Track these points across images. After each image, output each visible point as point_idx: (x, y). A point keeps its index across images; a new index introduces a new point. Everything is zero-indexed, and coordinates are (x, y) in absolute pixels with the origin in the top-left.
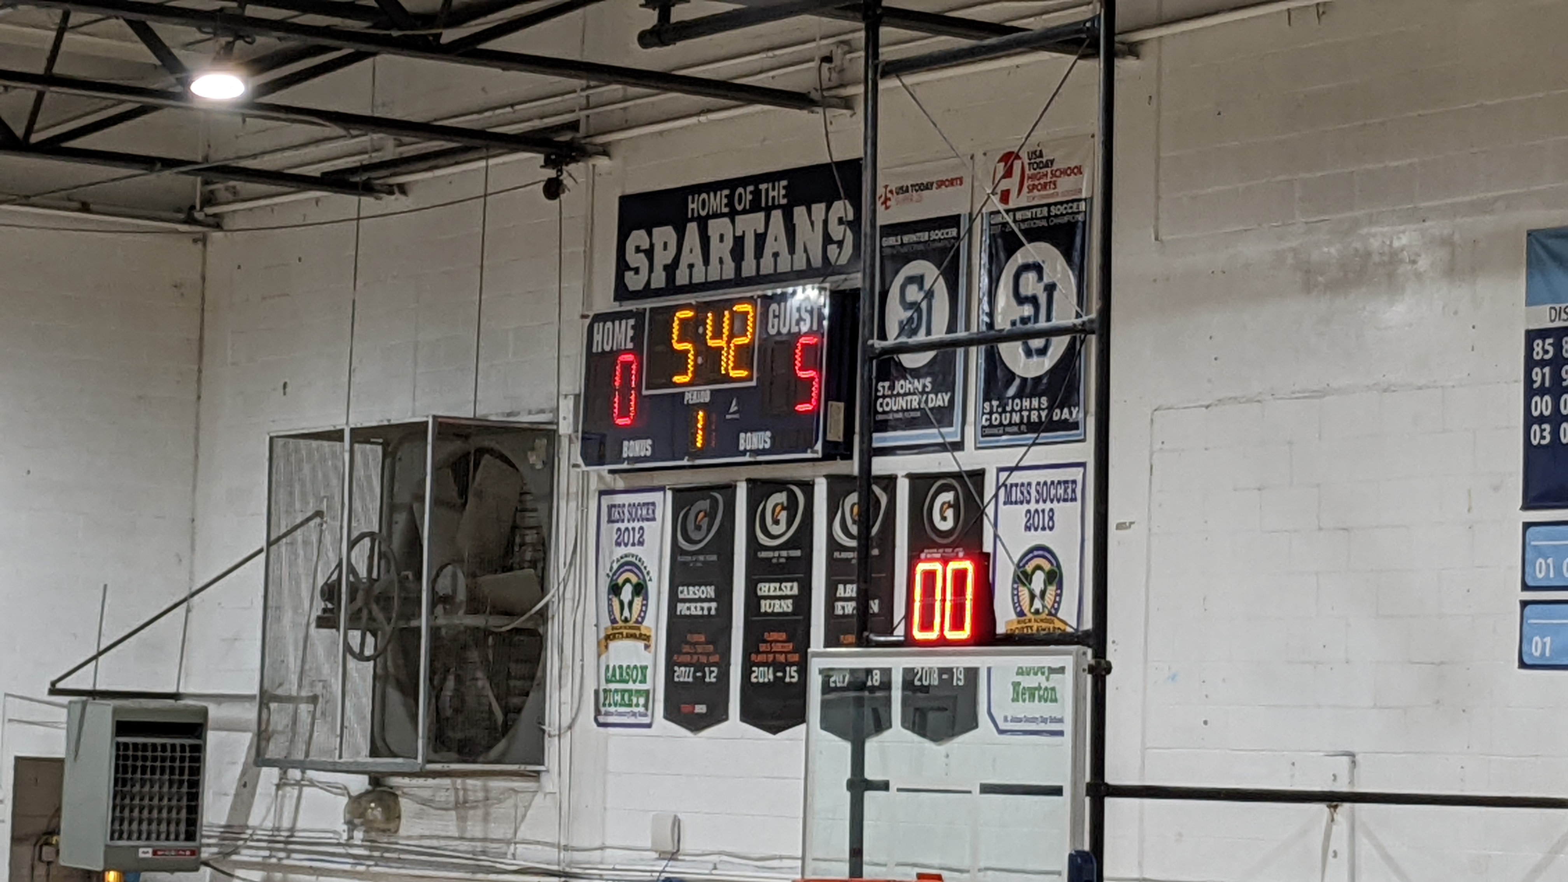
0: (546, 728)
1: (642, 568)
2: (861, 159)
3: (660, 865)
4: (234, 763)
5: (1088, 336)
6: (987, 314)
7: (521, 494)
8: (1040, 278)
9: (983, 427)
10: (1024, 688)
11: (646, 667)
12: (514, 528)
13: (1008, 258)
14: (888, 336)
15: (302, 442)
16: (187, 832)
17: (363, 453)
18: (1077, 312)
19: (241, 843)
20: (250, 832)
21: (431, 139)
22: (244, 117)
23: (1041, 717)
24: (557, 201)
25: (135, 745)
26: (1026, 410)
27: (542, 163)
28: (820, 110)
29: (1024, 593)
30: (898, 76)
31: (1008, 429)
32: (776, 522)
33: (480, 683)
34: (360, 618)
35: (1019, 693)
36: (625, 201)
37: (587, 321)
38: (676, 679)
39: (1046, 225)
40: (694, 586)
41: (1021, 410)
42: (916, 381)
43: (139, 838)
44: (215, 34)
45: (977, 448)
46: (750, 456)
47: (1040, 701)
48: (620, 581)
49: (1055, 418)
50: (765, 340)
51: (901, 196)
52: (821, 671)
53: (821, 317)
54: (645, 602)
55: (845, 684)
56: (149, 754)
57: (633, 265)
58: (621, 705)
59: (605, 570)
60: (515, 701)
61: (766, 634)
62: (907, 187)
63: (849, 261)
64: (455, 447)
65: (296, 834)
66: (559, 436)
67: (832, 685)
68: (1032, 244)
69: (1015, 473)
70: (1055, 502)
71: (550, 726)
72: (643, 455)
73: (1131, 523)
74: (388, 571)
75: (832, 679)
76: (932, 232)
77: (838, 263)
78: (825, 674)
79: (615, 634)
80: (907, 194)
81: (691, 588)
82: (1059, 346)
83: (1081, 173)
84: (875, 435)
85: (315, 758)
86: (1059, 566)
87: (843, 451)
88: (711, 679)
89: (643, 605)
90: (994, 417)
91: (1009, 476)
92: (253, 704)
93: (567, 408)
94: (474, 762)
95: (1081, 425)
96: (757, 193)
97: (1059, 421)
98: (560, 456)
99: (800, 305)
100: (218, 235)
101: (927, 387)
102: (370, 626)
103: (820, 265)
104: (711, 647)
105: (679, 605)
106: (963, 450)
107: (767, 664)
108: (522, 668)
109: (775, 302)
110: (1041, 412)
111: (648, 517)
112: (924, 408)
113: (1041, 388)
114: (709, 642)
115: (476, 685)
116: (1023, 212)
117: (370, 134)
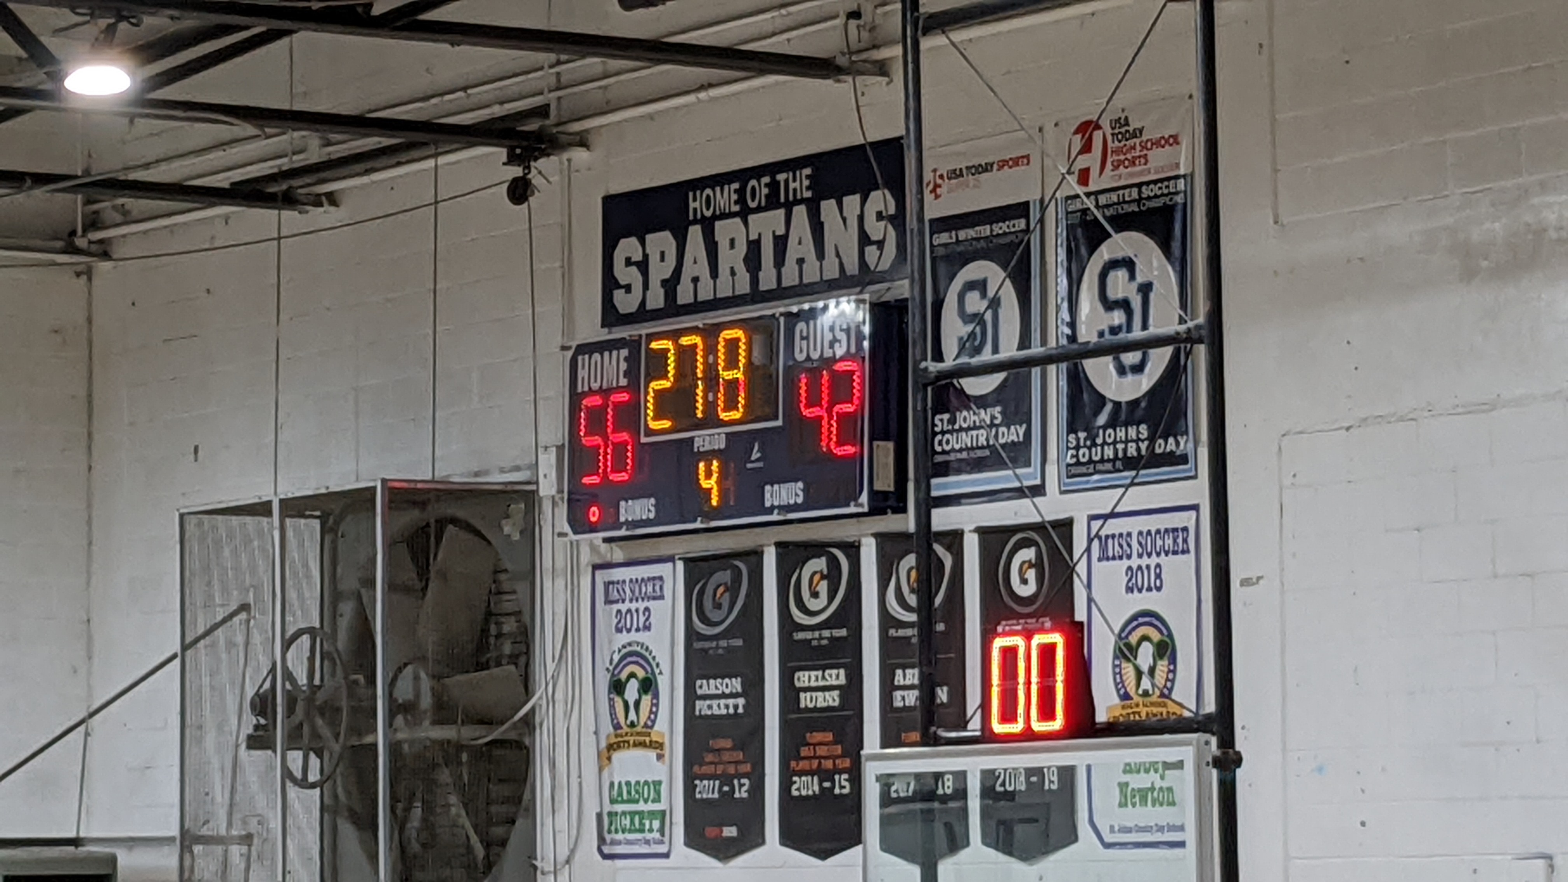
0: (538, 863)
2: (901, 138)
5: (1195, 346)
6: (1067, 323)
7: (496, 572)
8: (1132, 277)
9: (1068, 465)
10: (1133, 789)
11: (660, 783)
12: (489, 614)
13: (1091, 253)
14: (945, 357)
15: (221, 519)
17: (295, 529)
18: (1180, 316)
21: (366, 136)
22: (133, 117)
23: (1156, 825)
24: (525, 205)
26: (1121, 442)
27: (504, 159)
28: (850, 79)
29: (1129, 671)
30: (944, 32)
31: (1100, 467)
33: (453, 810)
34: (302, 736)
35: (1128, 796)
36: (610, 202)
37: (569, 354)
38: (698, 796)
39: (1137, 209)
40: (715, 678)
41: (1115, 443)
42: (982, 411)
44: (92, 15)
45: (1062, 492)
46: (778, 514)
47: (1154, 805)
48: (623, 676)
49: (1158, 450)
50: (790, 367)
51: (953, 181)
52: (879, 778)
53: (860, 337)
54: (655, 701)
55: (910, 793)
57: (622, 283)
58: (630, 831)
59: (603, 662)
60: (498, 831)
61: (808, 735)
62: (961, 170)
63: (892, 266)
64: (411, 517)
66: (540, 499)
67: (894, 795)
68: (1119, 235)
69: (1110, 522)
70: (1163, 554)
71: (542, 861)
72: (644, 517)
73: (1259, 578)
74: (333, 674)
75: (893, 788)
76: (994, 225)
77: (879, 269)
78: (883, 782)
79: (619, 742)
80: (961, 179)
81: (712, 681)
83: (1178, 143)
84: (934, 481)
86: (1170, 635)
87: (895, 504)
88: (742, 793)
89: (652, 705)
90: (1081, 452)
91: (1104, 523)
92: (173, 848)
93: (548, 463)
95: (1191, 458)
96: (774, 186)
97: (1163, 454)
98: (542, 523)
99: (834, 322)
100: (106, 265)
101: (996, 418)
102: (313, 745)
103: (857, 272)
104: (741, 754)
105: (698, 702)
106: (1044, 494)
107: (811, 773)
108: (505, 790)
109: (802, 321)
110: (1140, 444)
111: (655, 594)
112: (994, 445)
113: (1139, 413)
114: (737, 747)
115: (449, 813)
116: (1107, 195)
117: (290, 132)
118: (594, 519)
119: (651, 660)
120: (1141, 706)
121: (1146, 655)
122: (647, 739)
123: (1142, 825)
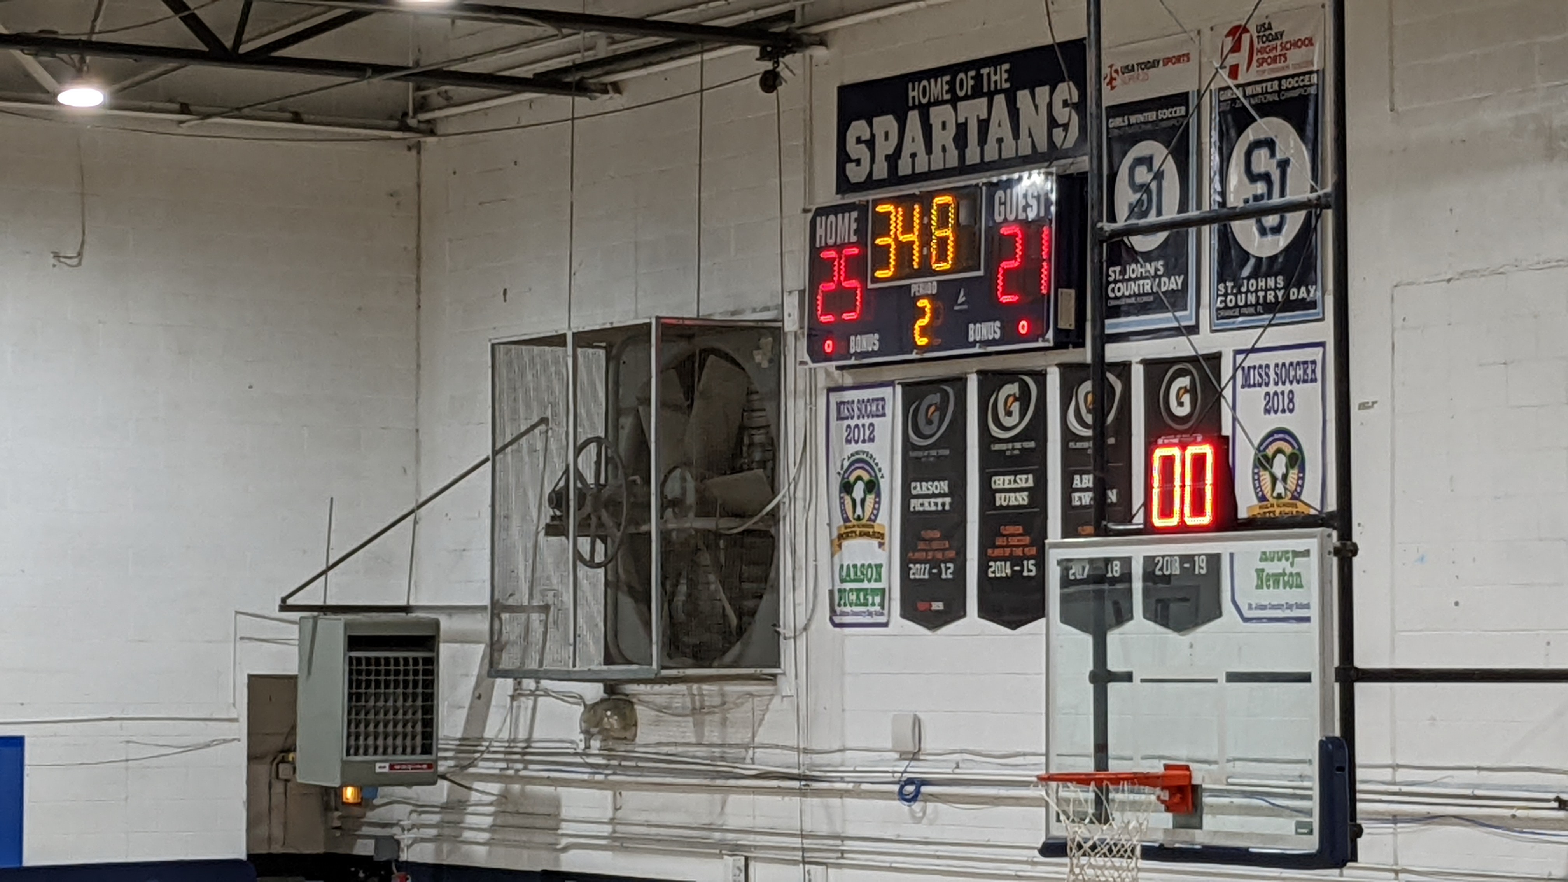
0: (781, 630)
1: (873, 464)
2: (1084, 39)
3: (902, 766)
4: (467, 675)
5: (1324, 210)
6: (1219, 192)
8: (1273, 154)
9: (1218, 309)
10: (1268, 575)
11: (881, 566)
12: (742, 429)
13: (1239, 134)
15: (524, 348)
16: (423, 746)
17: (586, 357)
18: (1312, 187)
19: (477, 755)
20: (487, 744)
21: (646, 36)
22: (454, 19)
23: (1287, 603)
24: (774, 94)
25: (368, 659)
26: (1262, 290)
27: (758, 55)
29: (1266, 477)
31: (1244, 310)
32: (1009, 414)
33: (713, 587)
34: (589, 525)
35: (1263, 580)
36: (843, 91)
37: (810, 215)
38: (912, 577)
39: (1277, 99)
40: (927, 481)
41: (1256, 291)
42: (1148, 265)
43: (375, 753)
45: (1213, 331)
46: (980, 347)
47: (1285, 588)
48: (852, 479)
49: (1292, 298)
50: (991, 227)
51: (1127, 75)
52: (1060, 563)
53: (1048, 203)
55: (1085, 576)
56: (382, 668)
57: (854, 156)
58: (856, 605)
59: (835, 468)
60: (749, 604)
61: (1002, 527)
62: (1133, 66)
63: (1075, 143)
64: (680, 348)
65: (533, 745)
66: (785, 334)
67: (1072, 578)
69: (1251, 355)
70: (1295, 382)
71: (785, 628)
72: (870, 349)
73: (1374, 403)
74: (616, 476)
75: (1071, 572)
76: (1160, 111)
77: (1065, 146)
78: (1064, 566)
80: (1132, 73)
81: (924, 484)
83: (1312, 45)
84: (1108, 322)
85: (548, 668)
87: (1075, 339)
88: (947, 575)
89: (876, 502)
90: (1229, 298)
91: (1246, 357)
92: (485, 615)
93: (791, 305)
94: (710, 667)
95: (1319, 304)
96: (978, 78)
97: (1297, 300)
98: (786, 353)
99: (1027, 191)
100: (432, 141)
101: (1159, 270)
102: (599, 533)
103: (1046, 150)
104: (947, 543)
105: (912, 501)
106: (1198, 333)
107: (1004, 559)
108: (755, 570)
109: (1000, 189)
110: (1278, 292)
111: (878, 412)
112: (1157, 292)
113: (1277, 267)
114: (944, 537)
115: (708, 589)
116: (1253, 86)
117: (582, 32)
118: (828, 350)
121: (1280, 465)
122: (871, 530)
123: (1275, 603)
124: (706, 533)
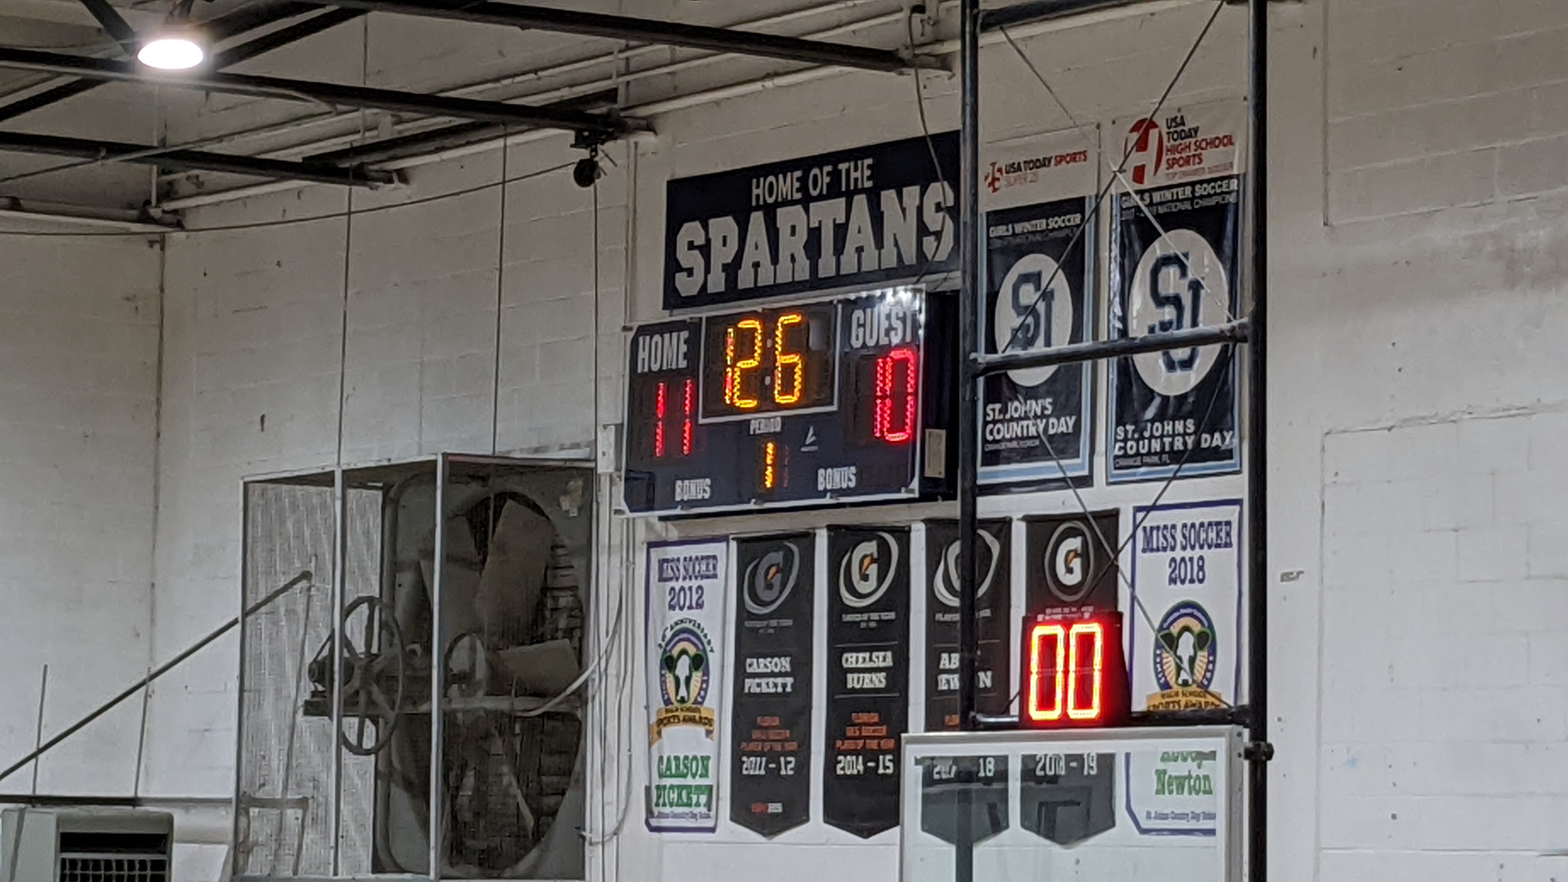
0: (587, 834)
1: (701, 635)
2: (958, 131)
5: (1240, 344)
6: (1119, 317)
8: (1184, 273)
9: (1116, 457)
10: (1170, 777)
11: (708, 758)
12: (545, 589)
13: (1144, 248)
15: (285, 487)
17: (357, 499)
21: (436, 115)
22: (208, 91)
23: (1193, 812)
24: (591, 188)
25: (85, 862)
26: (1168, 436)
27: (573, 142)
28: (912, 71)
29: (1169, 661)
30: (1002, 29)
31: (1147, 459)
33: (505, 780)
34: (358, 702)
35: (1165, 783)
36: (674, 186)
37: (631, 335)
38: (745, 772)
39: (1190, 208)
40: (765, 657)
41: (1162, 436)
42: (1034, 402)
45: (1109, 484)
46: (831, 497)
47: (1190, 793)
48: (675, 653)
49: (1204, 445)
50: (847, 353)
51: (1011, 175)
52: (920, 761)
53: (915, 326)
54: (705, 678)
55: (952, 775)
56: (102, 873)
57: (684, 264)
58: (677, 805)
59: (656, 638)
60: (549, 802)
61: (854, 715)
62: (1019, 164)
63: (948, 256)
64: (471, 491)
66: (599, 476)
67: (936, 777)
69: (1153, 514)
70: (1206, 547)
71: (591, 832)
72: (700, 497)
73: (1300, 573)
74: (391, 644)
75: (936, 770)
76: (1050, 220)
77: (936, 259)
78: (926, 764)
79: (670, 717)
80: (1019, 173)
81: (761, 660)
82: (1208, 356)
83: (1232, 144)
84: (982, 469)
85: (304, 875)
86: (1211, 626)
87: (944, 491)
88: (787, 771)
89: (703, 682)
90: (1129, 444)
91: (1147, 517)
92: (229, 809)
93: (606, 442)
94: (500, 877)
95: (1235, 453)
96: (835, 175)
97: (1208, 449)
98: (600, 500)
99: (891, 310)
100: (178, 236)
101: (1047, 409)
102: (370, 712)
103: (914, 262)
104: (788, 731)
105: (747, 680)
106: (1091, 485)
107: (856, 753)
108: (557, 760)
109: (859, 308)
110: (1187, 438)
111: (708, 573)
112: (1044, 435)
113: (1187, 408)
114: (783, 726)
115: (501, 781)
116: (1162, 193)
117: (362, 109)
119: (703, 638)
120: (1181, 695)
122: (697, 715)
123: (1178, 812)
124: (498, 715)
